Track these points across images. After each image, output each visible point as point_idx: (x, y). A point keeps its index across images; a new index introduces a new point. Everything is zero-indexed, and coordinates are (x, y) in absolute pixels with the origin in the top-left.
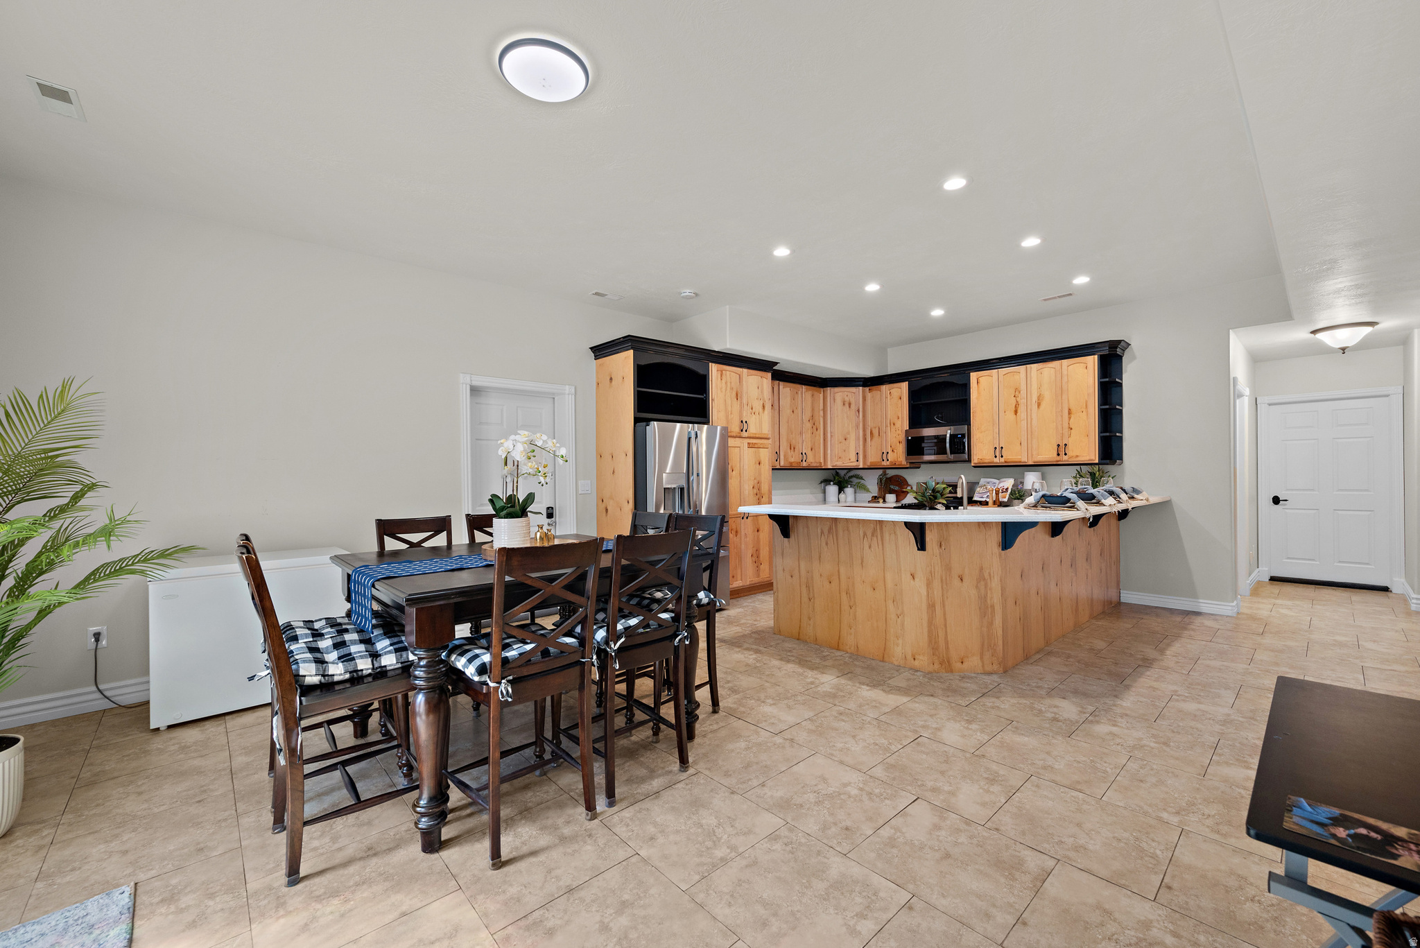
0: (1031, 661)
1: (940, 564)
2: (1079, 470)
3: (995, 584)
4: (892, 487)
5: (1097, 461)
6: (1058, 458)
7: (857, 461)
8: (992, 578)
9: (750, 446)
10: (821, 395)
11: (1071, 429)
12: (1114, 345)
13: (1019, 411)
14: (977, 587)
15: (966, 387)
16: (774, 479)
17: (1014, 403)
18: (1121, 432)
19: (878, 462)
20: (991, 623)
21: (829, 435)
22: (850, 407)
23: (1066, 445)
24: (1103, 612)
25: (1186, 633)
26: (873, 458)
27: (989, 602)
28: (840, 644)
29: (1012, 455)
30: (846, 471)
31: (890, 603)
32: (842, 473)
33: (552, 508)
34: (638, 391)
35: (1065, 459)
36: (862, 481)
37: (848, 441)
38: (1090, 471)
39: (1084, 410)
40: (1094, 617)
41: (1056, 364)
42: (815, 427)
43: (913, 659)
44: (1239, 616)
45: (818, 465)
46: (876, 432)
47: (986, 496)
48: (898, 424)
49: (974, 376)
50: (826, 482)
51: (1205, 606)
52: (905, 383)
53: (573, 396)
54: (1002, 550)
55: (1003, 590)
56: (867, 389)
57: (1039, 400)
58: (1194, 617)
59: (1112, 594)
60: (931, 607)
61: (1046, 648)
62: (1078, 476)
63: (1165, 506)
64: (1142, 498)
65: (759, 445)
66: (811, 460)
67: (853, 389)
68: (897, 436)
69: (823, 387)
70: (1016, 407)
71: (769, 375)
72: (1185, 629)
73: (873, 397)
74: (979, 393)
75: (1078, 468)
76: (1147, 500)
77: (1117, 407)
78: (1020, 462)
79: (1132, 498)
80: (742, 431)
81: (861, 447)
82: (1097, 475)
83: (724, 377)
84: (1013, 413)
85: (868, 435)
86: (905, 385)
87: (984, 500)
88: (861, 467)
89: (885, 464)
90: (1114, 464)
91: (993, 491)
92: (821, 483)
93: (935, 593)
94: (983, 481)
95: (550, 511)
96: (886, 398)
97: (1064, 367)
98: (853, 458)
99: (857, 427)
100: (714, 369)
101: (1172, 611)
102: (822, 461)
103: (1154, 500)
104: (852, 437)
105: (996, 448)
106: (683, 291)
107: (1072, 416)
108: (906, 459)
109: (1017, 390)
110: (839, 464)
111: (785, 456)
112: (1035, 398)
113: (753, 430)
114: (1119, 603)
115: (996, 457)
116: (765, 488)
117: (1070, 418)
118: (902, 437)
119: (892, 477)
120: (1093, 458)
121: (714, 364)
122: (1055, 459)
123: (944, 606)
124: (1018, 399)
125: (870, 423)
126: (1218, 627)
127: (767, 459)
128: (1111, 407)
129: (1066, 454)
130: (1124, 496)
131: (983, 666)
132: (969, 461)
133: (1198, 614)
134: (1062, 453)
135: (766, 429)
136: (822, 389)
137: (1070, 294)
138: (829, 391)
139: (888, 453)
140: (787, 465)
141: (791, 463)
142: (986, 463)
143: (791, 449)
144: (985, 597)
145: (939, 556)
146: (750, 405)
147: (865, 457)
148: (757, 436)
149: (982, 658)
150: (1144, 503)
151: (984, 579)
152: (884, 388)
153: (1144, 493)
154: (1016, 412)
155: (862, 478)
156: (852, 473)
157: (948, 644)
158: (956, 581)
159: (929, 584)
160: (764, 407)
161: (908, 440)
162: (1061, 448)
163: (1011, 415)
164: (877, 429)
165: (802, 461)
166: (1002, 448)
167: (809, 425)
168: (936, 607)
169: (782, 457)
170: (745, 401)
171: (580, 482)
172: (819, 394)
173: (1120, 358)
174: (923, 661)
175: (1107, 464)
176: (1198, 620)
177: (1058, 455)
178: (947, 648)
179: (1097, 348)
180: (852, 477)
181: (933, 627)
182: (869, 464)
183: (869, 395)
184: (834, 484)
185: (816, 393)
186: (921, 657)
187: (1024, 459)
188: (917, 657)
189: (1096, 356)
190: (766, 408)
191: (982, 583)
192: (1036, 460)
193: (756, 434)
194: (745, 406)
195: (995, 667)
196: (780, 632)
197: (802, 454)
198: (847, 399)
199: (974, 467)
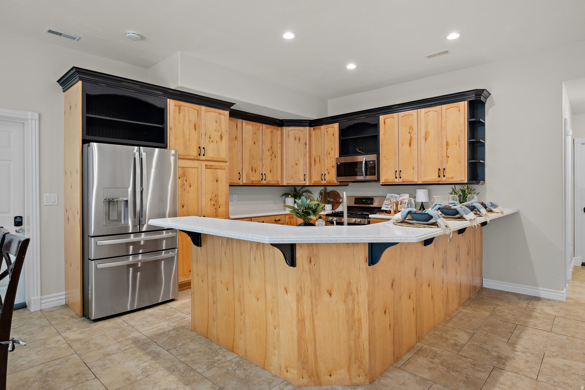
0: (401, 363)
1: (309, 280)
2: (454, 188)
3: (363, 298)
4: (329, 199)
5: (466, 182)
6: (439, 179)
7: (305, 180)
8: (359, 293)
9: (207, 167)
10: (279, 132)
11: (448, 157)
12: (479, 93)
13: (412, 144)
14: (345, 301)
15: (376, 126)
16: (231, 193)
17: (409, 138)
18: (484, 160)
19: (319, 181)
20: (358, 336)
21: (285, 161)
22: (299, 141)
23: (444, 169)
24: (470, 299)
25: (532, 321)
26: (316, 178)
27: (356, 315)
28: (234, 347)
29: (409, 176)
30: (300, 187)
31: (269, 314)
32: (298, 188)
33: (21, 217)
34: (87, 117)
35: (443, 180)
36: (311, 195)
37: (298, 166)
38: (462, 189)
39: (457, 143)
40: (462, 305)
41: (438, 108)
42: (273, 155)
43: (286, 372)
44: (568, 301)
45: (276, 183)
46: (317, 160)
47: (390, 207)
48: (332, 153)
49: (382, 118)
50: (286, 195)
51: (543, 293)
52: (336, 124)
53: (37, 122)
54: (369, 265)
55: (370, 304)
56: (312, 128)
57: (426, 135)
58: (535, 303)
59: (477, 282)
60: (301, 321)
61: (418, 344)
62: (453, 193)
63: (515, 215)
64: (498, 211)
65: (216, 167)
66: (270, 179)
67: (302, 128)
68: (331, 163)
69: (281, 127)
70: (410, 140)
71: (227, 113)
72: (530, 316)
73: (316, 134)
74: (385, 130)
75: (453, 186)
76: (502, 213)
77: (481, 140)
78: (413, 182)
79: (491, 211)
80: (200, 155)
81: (308, 170)
82: (466, 192)
83: (182, 111)
84: (408, 145)
85: (312, 162)
86: (336, 126)
87: (388, 209)
88: (307, 184)
89: (324, 182)
90: (478, 184)
91: (394, 203)
92: (283, 195)
93: (305, 308)
94: (389, 195)
95: (18, 220)
96: (324, 134)
97: (444, 110)
98: (302, 178)
99: (305, 155)
100: (171, 104)
101: (518, 296)
102: (279, 180)
103: (507, 212)
104: (301, 163)
105: (396, 171)
106: (129, 32)
107: (449, 147)
108: (337, 180)
109: (411, 128)
110: (292, 182)
111: (247, 176)
112: (423, 134)
113: (210, 154)
114: (482, 289)
115: (396, 178)
116: (222, 200)
117: (447, 149)
118: (334, 164)
119: (330, 192)
120: (463, 179)
121: (171, 100)
122: (437, 180)
123: (313, 320)
124: (412, 135)
125: (314, 153)
126: (554, 314)
127: (225, 178)
128: (477, 140)
129: (444, 176)
130: (483, 211)
131: (350, 379)
132: (378, 180)
133: (538, 299)
134: (442, 175)
135: (224, 155)
136: (280, 128)
137: (446, 52)
138: (285, 129)
139: (325, 174)
140: (249, 182)
141: (253, 181)
142: (389, 182)
143: (252, 170)
144: (353, 312)
145: (308, 271)
146: (208, 135)
147: (310, 177)
148: (215, 159)
149: (349, 371)
150: (499, 215)
151: (352, 294)
152: (323, 127)
153: (500, 207)
154: (410, 145)
155: (311, 193)
156: (305, 189)
157: (317, 358)
158: (325, 297)
159: (299, 299)
160: (221, 137)
161: (338, 165)
162: (441, 172)
163: (406, 147)
164: (318, 157)
165: (262, 180)
166: (400, 171)
167: (268, 154)
168: (306, 322)
169: (244, 176)
170: (203, 132)
171: (45, 195)
172: (277, 131)
173: (483, 104)
174: (293, 374)
175: (473, 184)
176: (539, 306)
177: (439, 176)
178: (316, 362)
179: (467, 95)
180: (304, 192)
181: (302, 342)
182: (313, 182)
183: (313, 133)
184: (291, 197)
185: (274, 131)
186: (292, 371)
187: (415, 179)
188: (289, 369)
189: (466, 102)
190: (224, 138)
191: (350, 297)
192: (423, 180)
193: (213, 158)
194: (203, 136)
195: (362, 379)
196: (194, 330)
197: (262, 174)
198: (297, 135)
199: (382, 185)
